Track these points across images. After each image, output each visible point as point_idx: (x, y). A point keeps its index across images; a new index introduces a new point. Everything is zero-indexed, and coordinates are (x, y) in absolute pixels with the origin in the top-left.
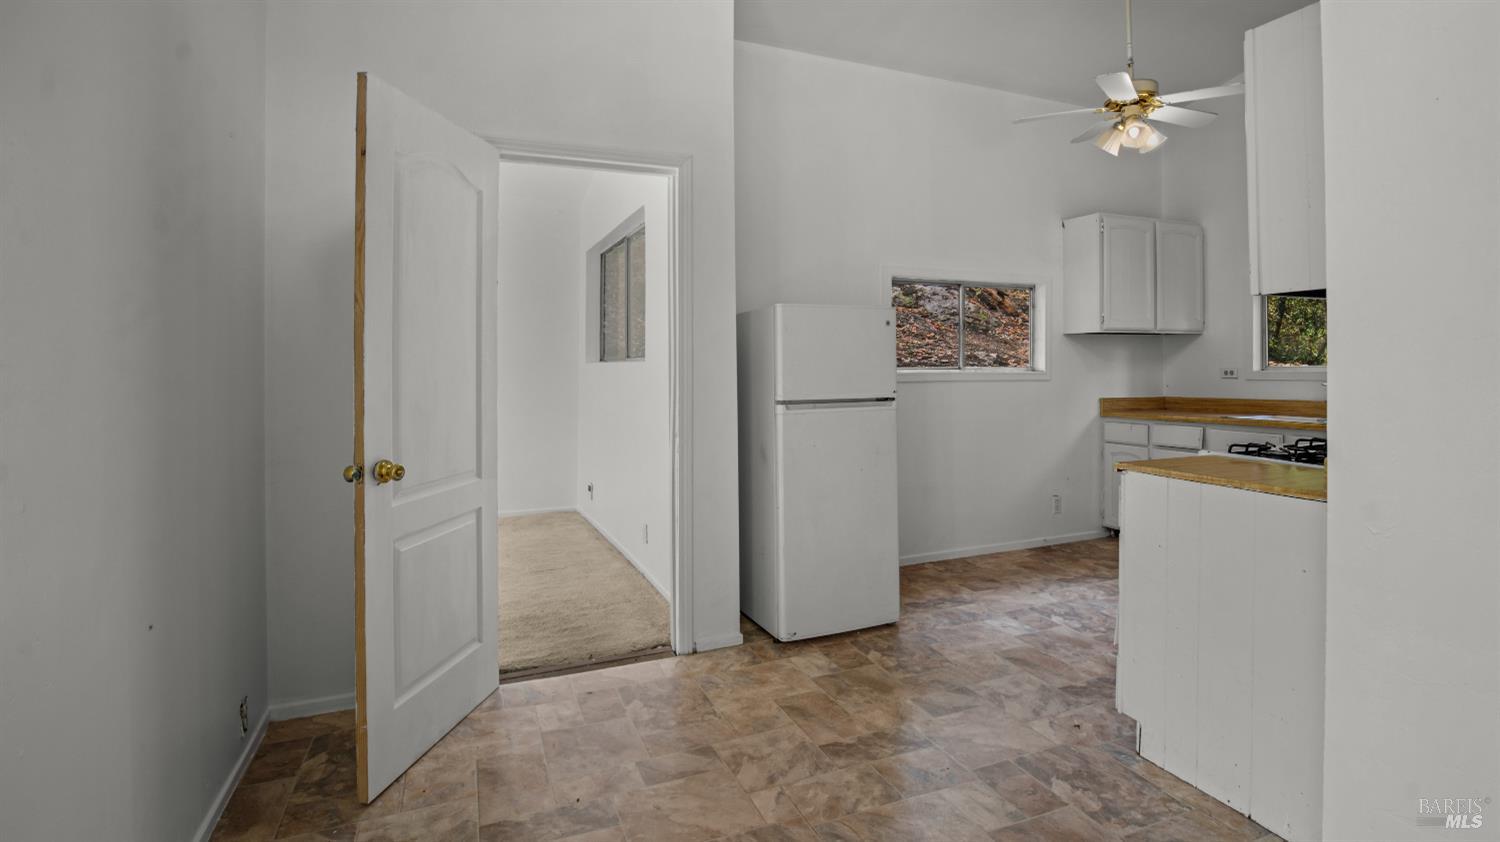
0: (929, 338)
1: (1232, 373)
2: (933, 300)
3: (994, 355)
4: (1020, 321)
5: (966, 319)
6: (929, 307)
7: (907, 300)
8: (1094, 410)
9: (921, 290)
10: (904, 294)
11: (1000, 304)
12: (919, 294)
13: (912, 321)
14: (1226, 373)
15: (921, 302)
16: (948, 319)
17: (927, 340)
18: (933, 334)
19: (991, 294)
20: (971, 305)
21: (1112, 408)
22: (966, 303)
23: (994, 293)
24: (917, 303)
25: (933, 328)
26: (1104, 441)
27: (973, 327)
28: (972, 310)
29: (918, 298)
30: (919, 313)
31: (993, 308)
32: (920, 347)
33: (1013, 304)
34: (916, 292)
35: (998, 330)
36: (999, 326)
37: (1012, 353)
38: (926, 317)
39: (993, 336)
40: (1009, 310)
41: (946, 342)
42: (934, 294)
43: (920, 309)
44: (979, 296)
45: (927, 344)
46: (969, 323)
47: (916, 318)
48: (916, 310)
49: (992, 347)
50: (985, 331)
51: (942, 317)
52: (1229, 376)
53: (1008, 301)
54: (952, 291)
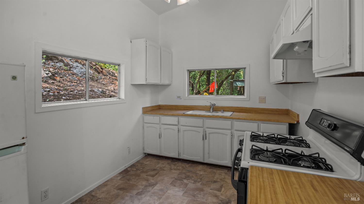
0: (75, 83)
1: (180, 97)
2: (77, 68)
3: (101, 90)
4: (108, 78)
5: (89, 76)
6: (75, 71)
7: (66, 68)
8: (141, 111)
9: (72, 65)
10: (64, 66)
11: (102, 72)
12: (71, 66)
13: (67, 75)
14: (178, 97)
15: (72, 69)
16: (83, 76)
17: (74, 84)
18: (76, 81)
19: (98, 68)
20: (91, 71)
21: (147, 111)
22: (89, 70)
23: (100, 68)
24: (70, 69)
25: (76, 79)
26: (144, 122)
27: (92, 79)
28: (92, 73)
29: (70, 68)
30: (71, 73)
31: (99, 73)
32: (70, 86)
33: (105, 72)
34: (70, 65)
35: (101, 80)
36: (101, 79)
37: (106, 88)
38: (73, 74)
39: (99, 82)
40: (105, 74)
41: (82, 84)
42: (77, 66)
43: (72, 72)
44: (94, 69)
45: (74, 85)
46: (91, 78)
47: (69, 75)
48: (69, 72)
49: (99, 86)
50: (97, 81)
51: (80, 75)
52: (179, 98)
53: (104, 71)
54: (84, 66)
